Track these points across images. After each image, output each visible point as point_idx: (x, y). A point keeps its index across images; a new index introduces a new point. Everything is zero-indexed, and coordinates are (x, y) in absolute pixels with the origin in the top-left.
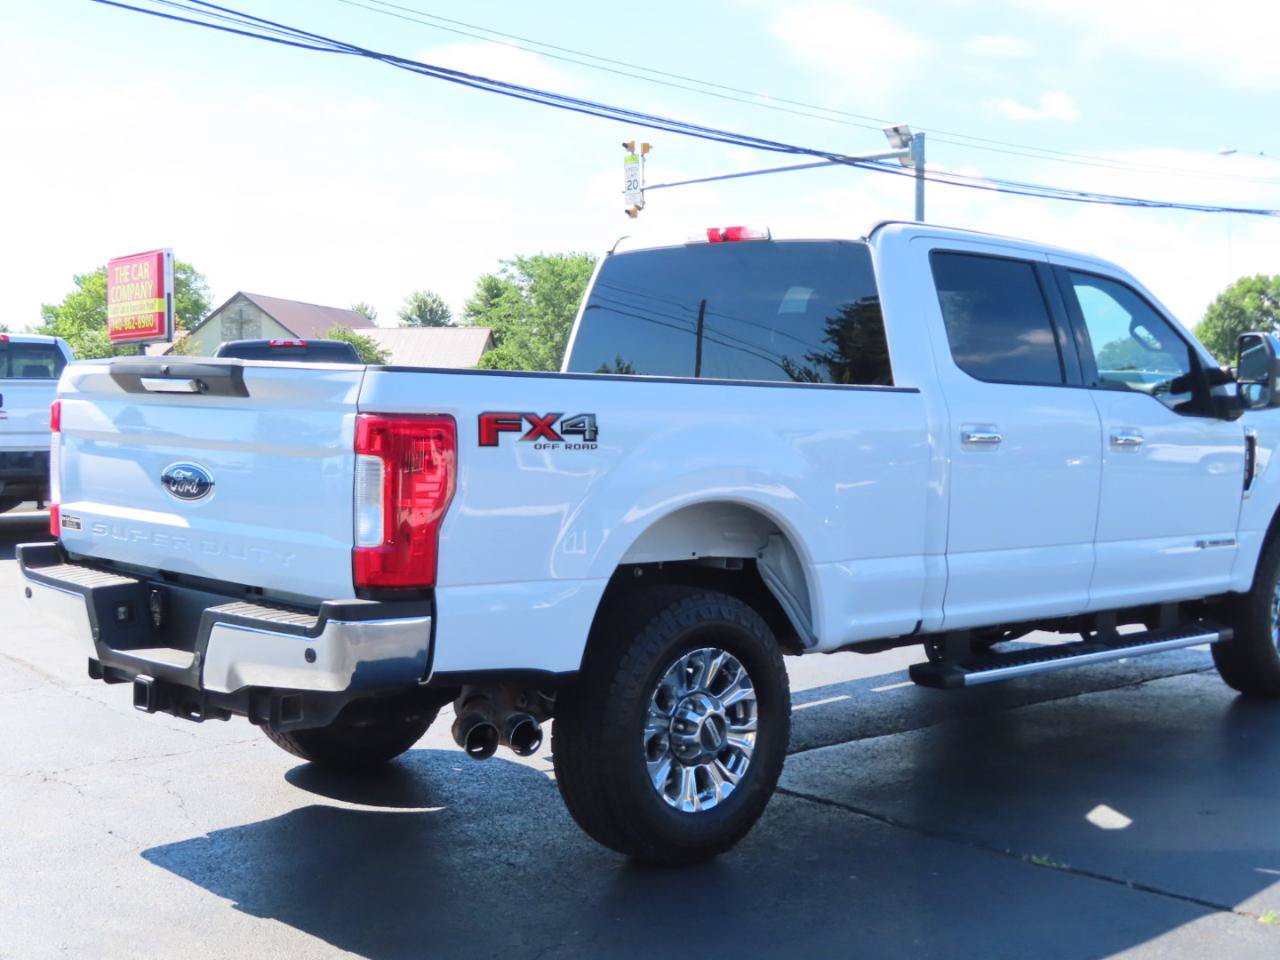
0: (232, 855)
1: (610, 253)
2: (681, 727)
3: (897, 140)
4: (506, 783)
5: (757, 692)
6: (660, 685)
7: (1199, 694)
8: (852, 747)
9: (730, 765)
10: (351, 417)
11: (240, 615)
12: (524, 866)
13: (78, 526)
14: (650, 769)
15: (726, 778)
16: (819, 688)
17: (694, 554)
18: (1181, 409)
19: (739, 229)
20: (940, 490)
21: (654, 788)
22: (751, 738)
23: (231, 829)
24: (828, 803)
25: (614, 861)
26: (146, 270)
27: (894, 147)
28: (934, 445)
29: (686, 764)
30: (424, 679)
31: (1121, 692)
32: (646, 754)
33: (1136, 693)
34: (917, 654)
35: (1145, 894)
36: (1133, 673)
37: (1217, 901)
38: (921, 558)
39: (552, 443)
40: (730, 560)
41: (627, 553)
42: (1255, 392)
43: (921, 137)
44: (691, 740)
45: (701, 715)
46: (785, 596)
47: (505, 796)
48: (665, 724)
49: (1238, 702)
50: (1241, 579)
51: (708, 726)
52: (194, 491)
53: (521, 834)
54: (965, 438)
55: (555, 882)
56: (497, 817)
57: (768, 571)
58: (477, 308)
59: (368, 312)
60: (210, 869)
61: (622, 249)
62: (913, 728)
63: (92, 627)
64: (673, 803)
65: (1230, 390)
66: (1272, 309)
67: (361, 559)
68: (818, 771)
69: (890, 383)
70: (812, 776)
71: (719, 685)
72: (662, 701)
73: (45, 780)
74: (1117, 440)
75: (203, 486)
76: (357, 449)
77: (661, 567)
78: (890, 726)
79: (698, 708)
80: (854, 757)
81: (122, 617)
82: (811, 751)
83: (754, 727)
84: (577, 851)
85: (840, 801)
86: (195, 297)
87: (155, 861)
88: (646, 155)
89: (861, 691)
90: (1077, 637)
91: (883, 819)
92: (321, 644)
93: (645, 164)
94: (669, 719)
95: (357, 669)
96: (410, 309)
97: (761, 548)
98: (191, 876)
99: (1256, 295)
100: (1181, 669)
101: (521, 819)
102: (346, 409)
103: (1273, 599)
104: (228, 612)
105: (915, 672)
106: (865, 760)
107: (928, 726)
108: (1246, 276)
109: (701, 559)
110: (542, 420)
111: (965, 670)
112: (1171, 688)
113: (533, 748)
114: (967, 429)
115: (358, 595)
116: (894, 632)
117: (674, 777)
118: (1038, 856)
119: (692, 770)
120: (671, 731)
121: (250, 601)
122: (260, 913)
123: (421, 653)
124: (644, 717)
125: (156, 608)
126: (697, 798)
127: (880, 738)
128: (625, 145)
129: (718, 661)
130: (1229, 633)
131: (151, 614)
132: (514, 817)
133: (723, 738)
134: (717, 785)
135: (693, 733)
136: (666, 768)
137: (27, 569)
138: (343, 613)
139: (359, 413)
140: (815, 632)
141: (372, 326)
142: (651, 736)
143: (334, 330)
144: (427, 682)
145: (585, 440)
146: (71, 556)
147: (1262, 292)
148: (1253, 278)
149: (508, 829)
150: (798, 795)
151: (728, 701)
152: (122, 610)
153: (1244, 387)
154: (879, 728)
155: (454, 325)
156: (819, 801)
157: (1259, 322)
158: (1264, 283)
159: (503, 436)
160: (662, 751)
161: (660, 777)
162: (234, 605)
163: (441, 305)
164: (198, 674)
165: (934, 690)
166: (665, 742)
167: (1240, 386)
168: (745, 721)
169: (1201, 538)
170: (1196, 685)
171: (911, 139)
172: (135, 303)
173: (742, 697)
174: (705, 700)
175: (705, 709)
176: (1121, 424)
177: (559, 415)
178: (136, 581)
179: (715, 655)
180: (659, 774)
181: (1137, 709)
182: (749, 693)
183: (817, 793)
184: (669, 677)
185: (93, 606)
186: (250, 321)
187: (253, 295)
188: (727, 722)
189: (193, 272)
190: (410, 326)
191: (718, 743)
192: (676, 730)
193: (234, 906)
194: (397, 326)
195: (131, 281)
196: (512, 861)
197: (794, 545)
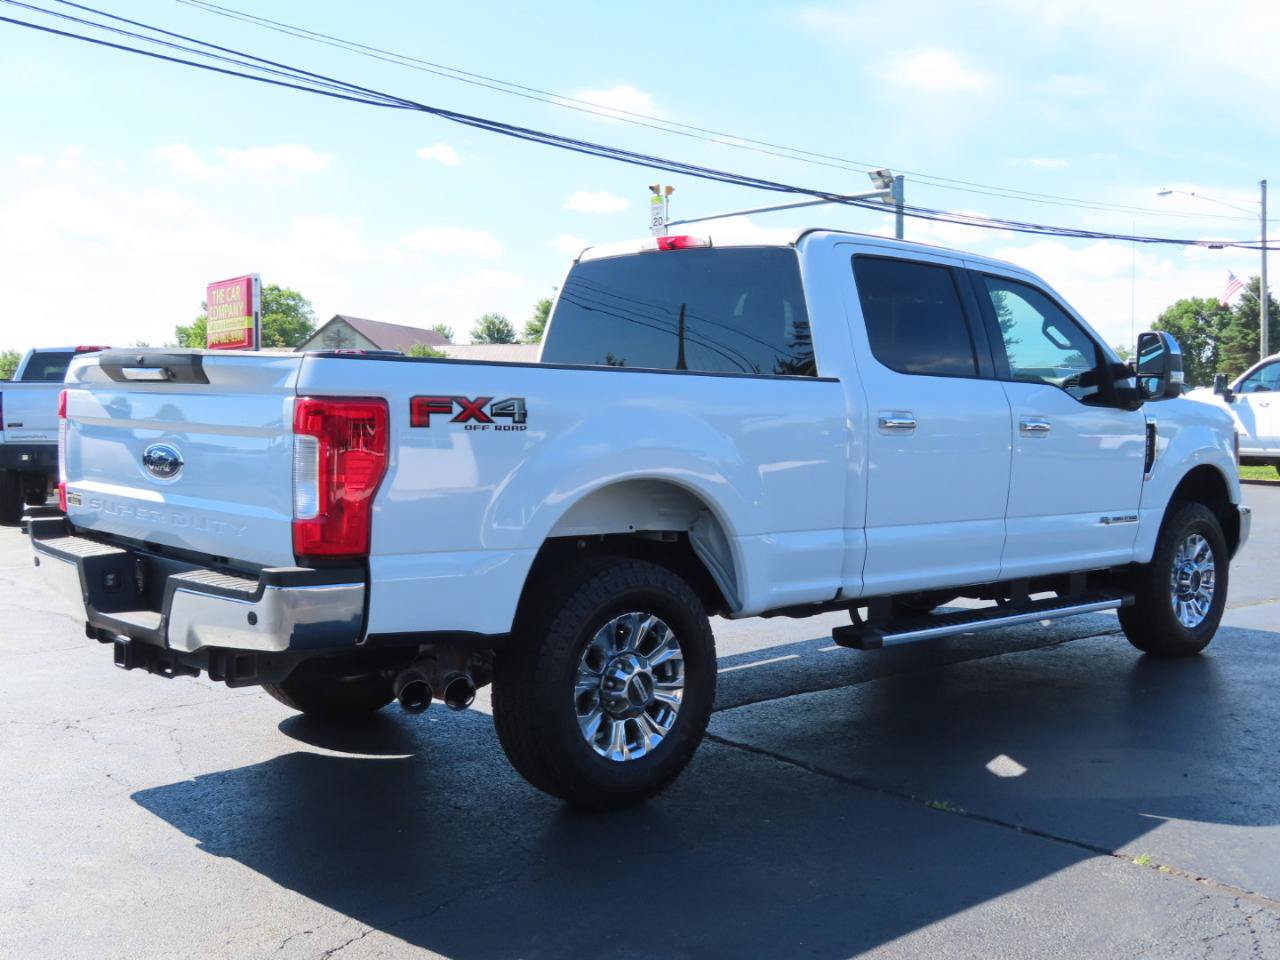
0: (209, 798)
1: (576, 261)
2: (611, 684)
3: (880, 182)
4: (473, 733)
5: (683, 652)
6: (589, 646)
7: (1108, 653)
8: (791, 700)
9: (659, 719)
10: (291, 399)
11: (197, 581)
12: (469, 810)
13: (79, 501)
14: (580, 723)
15: (655, 730)
16: (772, 648)
17: (631, 528)
18: (1089, 401)
19: (684, 238)
20: (859, 471)
21: (584, 739)
22: (679, 694)
23: (217, 773)
24: (759, 751)
25: (551, 805)
26: (238, 293)
27: (878, 188)
28: (853, 430)
29: (617, 718)
30: (361, 640)
31: (1039, 652)
32: (576, 709)
33: (1052, 653)
34: (843, 618)
35: (1033, 837)
36: (1053, 634)
37: (1097, 845)
38: (841, 531)
39: (482, 424)
40: (665, 534)
41: (555, 526)
42: (1153, 384)
43: (900, 179)
44: (620, 696)
45: (629, 674)
46: (713, 565)
47: (469, 744)
48: (595, 681)
49: (1142, 661)
50: (1144, 552)
51: (636, 683)
52: (167, 469)
53: (474, 780)
54: (882, 423)
55: (493, 824)
56: (456, 764)
57: (698, 541)
58: (534, 327)
59: (446, 332)
60: (186, 810)
61: (586, 258)
62: (849, 683)
63: (83, 592)
64: (601, 752)
65: (1132, 382)
66: (1205, 327)
67: (300, 530)
68: (755, 722)
69: (814, 373)
70: (750, 727)
71: (649, 645)
72: (594, 660)
73: (68, 727)
74: (1026, 426)
75: (175, 465)
76: (296, 429)
77: (602, 539)
78: (828, 682)
79: (627, 667)
80: (790, 710)
81: (110, 583)
82: (754, 704)
83: (682, 685)
84: (521, 796)
85: (769, 750)
86: (302, 320)
87: (140, 803)
88: (669, 196)
89: (808, 651)
90: (992, 603)
91: (804, 765)
92: (261, 608)
93: (669, 204)
94: (600, 677)
95: (295, 630)
96: (480, 328)
97: (692, 522)
98: (167, 817)
99: (1191, 315)
100: (1095, 631)
101: (478, 766)
102: (286, 392)
103: (1173, 570)
104: (188, 579)
105: (840, 635)
106: (799, 713)
107: (862, 681)
108: (1183, 299)
109: (639, 532)
110: (472, 403)
111: (882, 632)
112: (1083, 648)
113: (467, 703)
114: (883, 415)
115: (298, 563)
116: (818, 598)
117: (605, 729)
118: (941, 802)
119: (622, 723)
120: (602, 688)
121: (213, 569)
122: (219, 852)
123: (356, 617)
124: (573, 677)
125: (140, 576)
126: (626, 749)
127: (817, 693)
128: (652, 188)
129: (646, 625)
130: (1131, 599)
131: (136, 581)
132: (473, 764)
133: (650, 694)
134: (646, 737)
135: (621, 691)
136: (596, 722)
137: (36, 540)
138: (280, 580)
139: (298, 396)
140: (740, 599)
141: (449, 343)
142: (581, 692)
143: (416, 347)
144: (363, 643)
145: (514, 422)
146: (76, 528)
147: (1197, 313)
148: (1190, 300)
149: (464, 775)
150: (734, 744)
151: (655, 662)
152: (110, 577)
153: (1144, 380)
154: (819, 684)
155: (517, 343)
156: (752, 749)
157: (1195, 338)
158: (1198, 305)
159: (434, 418)
160: (593, 706)
161: (591, 729)
162: (196, 572)
163: (507, 325)
164: (163, 634)
165: (858, 650)
166: (597, 698)
167: (1139, 379)
168: (674, 678)
169: (1104, 515)
170: (1107, 645)
171: (893, 181)
172: (228, 321)
173: (670, 657)
174: (633, 660)
175: (633, 668)
176: (1034, 412)
177: (491, 399)
178: (124, 551)
179: (643, 619)
180: (590, 726)
181: (1051, 667)
182: (677, 654)
183: (750, 742)
184: (598, 637)
185: (83, 574)
186: (346, 339)
187: (350, 318)
188: (654, 680)
189: (301, 299)
190: (480, 343)
191: (645, 698)
192: (607, 687)
193: (198, 846)
194: (469, 343)
195: (226, 302)
196: (459, 804)
197: (722, 524)
